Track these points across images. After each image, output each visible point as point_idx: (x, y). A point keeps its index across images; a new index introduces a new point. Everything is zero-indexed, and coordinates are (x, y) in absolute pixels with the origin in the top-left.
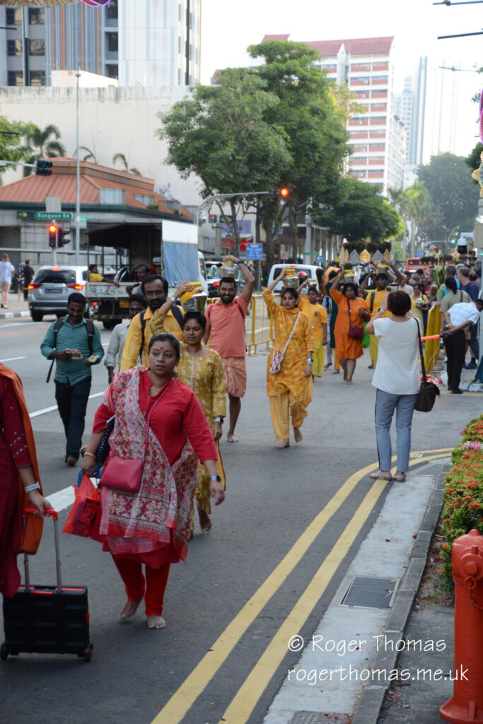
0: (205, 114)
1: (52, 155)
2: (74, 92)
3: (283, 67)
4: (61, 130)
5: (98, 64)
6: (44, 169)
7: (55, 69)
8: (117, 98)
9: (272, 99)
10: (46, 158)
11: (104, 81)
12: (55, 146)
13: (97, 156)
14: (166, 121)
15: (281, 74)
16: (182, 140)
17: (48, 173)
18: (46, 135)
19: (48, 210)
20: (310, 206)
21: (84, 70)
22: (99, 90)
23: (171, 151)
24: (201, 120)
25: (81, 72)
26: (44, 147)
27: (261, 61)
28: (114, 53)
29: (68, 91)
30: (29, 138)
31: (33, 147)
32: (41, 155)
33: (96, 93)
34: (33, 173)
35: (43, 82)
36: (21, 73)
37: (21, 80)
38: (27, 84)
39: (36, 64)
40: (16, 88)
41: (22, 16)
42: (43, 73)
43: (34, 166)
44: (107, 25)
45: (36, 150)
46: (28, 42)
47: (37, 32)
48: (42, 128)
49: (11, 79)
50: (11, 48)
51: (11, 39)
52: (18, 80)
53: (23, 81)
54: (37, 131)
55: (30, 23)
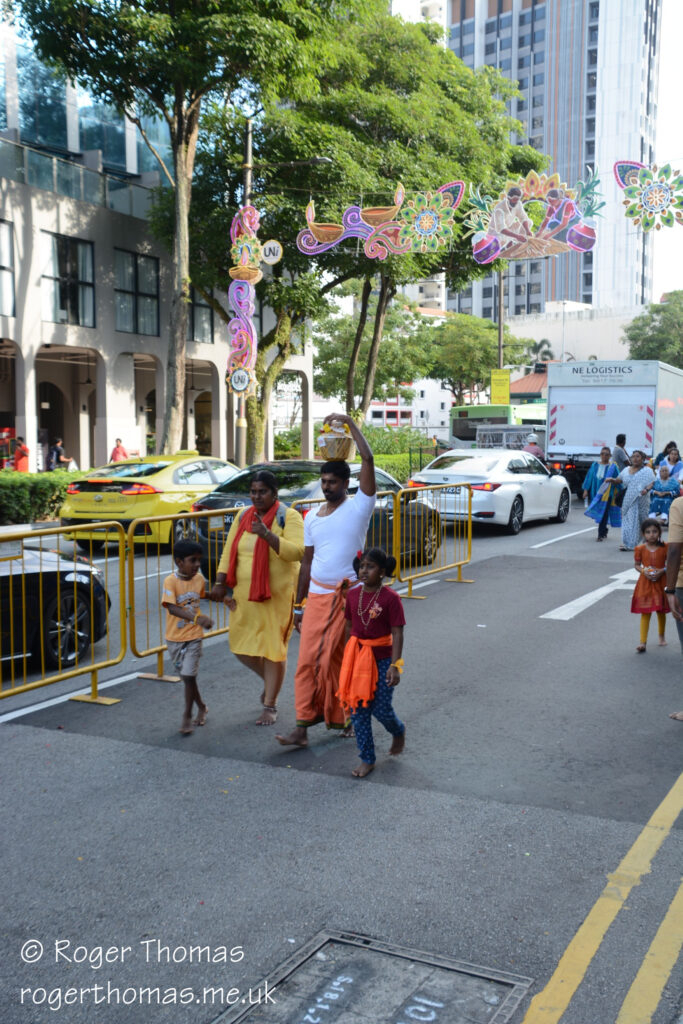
0: (657, 324)
1: (545, 360)
2: (561, 316)
4: (551, 342)
5: (577, 295)
6: (540, 369)
7: (547, 301)
8: (591, 317)
10: (540, 362)
11: (582, 306)
12: (547, 353)
13: (576, 357)
14: (627, 330)
16: (639, 344)
17: (543, 372)
18: (541, 346)
19: (543, 397)
21: (568, 300)
22: (579, 312)
23: (631, 351)
24: (653, 329)
25: (565, 301)
26: (539, 355)
28: (589, 287)
29: (557, 315)
30: (528, 349)
31: (532, 355)
32: (537, 360)
33: (576, 315)
34: (532, 372)
35: (539, 311)
36: (523, 306)
37: (524, 311)
38: (528, 313)
39: (534, 299)
40: (521, 316)
41: (526, 269)
42: (539, 304)
43: (533, 367)
44: (585, 268)
45: (534, 357)
46: (529, 286)
47: (536, 278)
48: (538, 342)
49: (518, 311)
50: (518, 290)
51: (518, 284)
52: (522, 311)
53: (526, 311)
54: (535, 343)
55: (531, 273)
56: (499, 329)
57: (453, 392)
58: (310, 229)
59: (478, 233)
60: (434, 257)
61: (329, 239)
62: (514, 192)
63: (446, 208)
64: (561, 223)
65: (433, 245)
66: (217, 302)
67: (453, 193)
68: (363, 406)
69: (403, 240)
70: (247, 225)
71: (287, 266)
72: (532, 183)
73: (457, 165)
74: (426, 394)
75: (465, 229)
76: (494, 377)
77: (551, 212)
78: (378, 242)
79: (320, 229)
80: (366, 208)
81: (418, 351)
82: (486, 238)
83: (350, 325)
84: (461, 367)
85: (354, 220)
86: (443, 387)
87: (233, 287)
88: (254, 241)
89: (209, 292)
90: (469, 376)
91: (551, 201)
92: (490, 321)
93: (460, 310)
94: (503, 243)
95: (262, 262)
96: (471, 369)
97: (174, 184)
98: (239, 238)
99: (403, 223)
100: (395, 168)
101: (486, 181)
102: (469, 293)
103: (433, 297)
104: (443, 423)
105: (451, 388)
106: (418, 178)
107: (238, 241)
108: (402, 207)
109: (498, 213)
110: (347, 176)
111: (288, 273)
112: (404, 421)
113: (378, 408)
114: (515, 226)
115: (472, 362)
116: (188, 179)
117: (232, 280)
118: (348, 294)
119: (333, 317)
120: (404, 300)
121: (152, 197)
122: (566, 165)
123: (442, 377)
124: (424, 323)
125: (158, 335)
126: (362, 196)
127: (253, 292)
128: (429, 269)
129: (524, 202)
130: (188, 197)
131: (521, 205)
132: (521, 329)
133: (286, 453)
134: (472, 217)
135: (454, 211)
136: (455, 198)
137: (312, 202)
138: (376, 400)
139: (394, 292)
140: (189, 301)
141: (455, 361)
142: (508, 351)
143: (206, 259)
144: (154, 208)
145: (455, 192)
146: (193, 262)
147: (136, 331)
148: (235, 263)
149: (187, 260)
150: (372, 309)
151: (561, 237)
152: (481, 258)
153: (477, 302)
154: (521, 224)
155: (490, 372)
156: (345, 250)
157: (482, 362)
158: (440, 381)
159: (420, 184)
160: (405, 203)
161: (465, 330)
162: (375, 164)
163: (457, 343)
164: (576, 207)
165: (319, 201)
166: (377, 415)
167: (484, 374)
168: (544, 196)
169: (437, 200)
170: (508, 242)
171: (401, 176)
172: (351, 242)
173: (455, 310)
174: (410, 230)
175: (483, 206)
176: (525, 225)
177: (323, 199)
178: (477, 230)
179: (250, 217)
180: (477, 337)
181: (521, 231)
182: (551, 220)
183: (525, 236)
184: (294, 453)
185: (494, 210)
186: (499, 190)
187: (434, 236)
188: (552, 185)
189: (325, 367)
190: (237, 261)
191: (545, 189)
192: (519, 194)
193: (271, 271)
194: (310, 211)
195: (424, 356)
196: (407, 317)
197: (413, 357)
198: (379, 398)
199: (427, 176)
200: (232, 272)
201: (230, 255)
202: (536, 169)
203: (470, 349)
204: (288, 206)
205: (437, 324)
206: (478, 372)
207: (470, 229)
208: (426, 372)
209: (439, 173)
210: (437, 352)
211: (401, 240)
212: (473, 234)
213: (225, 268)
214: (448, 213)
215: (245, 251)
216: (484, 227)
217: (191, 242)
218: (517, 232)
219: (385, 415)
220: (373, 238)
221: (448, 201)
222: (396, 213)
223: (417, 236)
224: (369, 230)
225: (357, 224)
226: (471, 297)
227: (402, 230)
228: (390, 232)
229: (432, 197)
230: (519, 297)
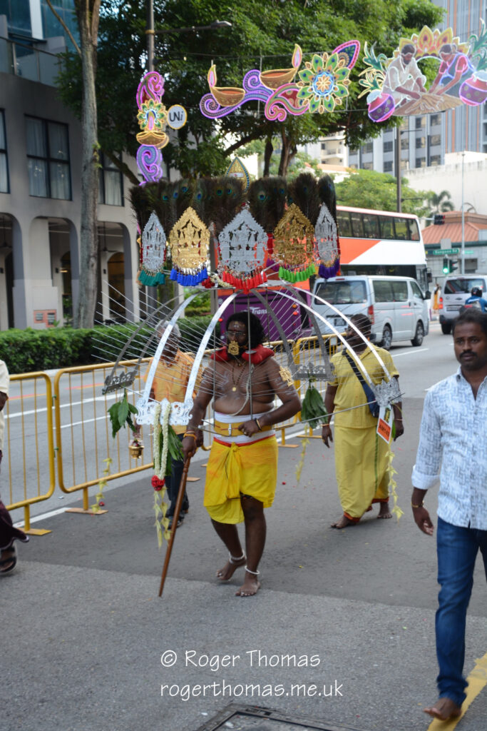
1: (445, 211)
2: (460, 167)
4: (451, 193)
5: (477, 145)
6: (439, 220)
7: (447, 152)
10: (441, 213)
11: (482, 156)
12: (447, 204)
13: (477, 208)
17: (442, 223)
18: (441, 198)
19: (442, 248)
21: (468, 150)
22: (478, 162)
25: (465, 152)
26: (440, 206)
29: (457, 166)
30: (429, 201)
31: (432, 207)
32: (437, 212)
33: (476, 165)
34: (432, 224)
35: (439, 163)
36: (425, 158)
37: (424, 163)
38: (428, 165)
39: (434, 151)
40: (421, 169)
41: (426, 121)
42: (440, 156)
43: (433, 219)
44: (485, 118)
45: (434, 209)
46: (429, 138)
47: (436, 130)
48: (438, 193)
49: (418, 164)
50: (418, 143)
51: (419, 137)
52: (423, 163)
53: (426, 163)
54: (435, 195)
55: (431, 125)
56: (397, 183)
58: (212, 93)
59: (372, 92)
60: (333, 116)
61: (231, 103)
62: (408, 50)
63: (341, 68)
64: (454, 78)
65: (330, 106)
66: (126, 166)
67: (349, 53)
69: (301, 102)
70: (152, 90)
71: (192, 130)
72: (425, 39)
73: (353, 23)
75: (361, 88)
77: (444, 67)
78: (278, 104)
79: (222, 93)
80: (264, 72)
82: (380, 97)
85: (254, 83)
87: (140, 151)
88: (159, 106)
89: (118, 156)
91: (444, 57)
92: (390, 175)
93: (362, 166)
94: (397, 100)
95: (168, 127)
97: (80, 52)
98: (145, 104)
99: (301, 84)
100: (293, 29)
101: (382, 37)
102: (370, 148)
103: (335, 153)
106: (316, 39)
107: (144, 107)
108: (301, 68)
109: (393, 71)
110: (247, 38)
111: (194, 137)
114: (410, 83)
116: (94, 46)
117: (141, 145)
118: (252, 153)
120: (306, 159)
121: (60, 63)
125: (71, 199)
126: (261, 59)
127: (160, 157)
128: (328, 127)
129: (417, 59)
130: (94, 63)
131: (414, 62)
132: (420, 181)
133: (197, 309)
134: (367, 76)
135: (349, 71)
136: (351, 58)
137: (213, 66)
139: (295, 151)
140: (100, 166)
143: (113, 125)
144: (63, 75)
145: (350, 52)
146: (101, 128)
147: (49, 195)
148: (141, 128)
149: (96, 126)
151: (453, 91)
152: (376, 117)
153: (378, 157)
154: (415, 81)
156: (247, 112)
159: (317, 45)
160: (302, 64)
161: (365, 185)
162: (273, 26)
163: (358, 198)
164: (468, 61)
165: (220, 65)
168: (438, 52)
169: (333, 61)
170: (402, 99)
171: (299, 37)
172: (252, 105)
173: (356, 166)
174: (308, 91)
175: (377, 65)
176: (419, 81)
177: (225, 63)
178: (372, 89)
179: (155, 84)
180: (377, 192)
181: (415, 88)
182: (445, 74)
183: (419, 92)
184: (204, 309)
185: (388, 68)
187: (330, 96)
190: (144, 126)
191: (438, 45)
192: (412, 52)
193: (176, 134)
194: (212, 76)
199: (323, 36)
200: (139, 137)
201: (138, 121)
202: (431, 25)
204: (192, 70)
205: (339, 179)
207: (365, 88)
209: (335, 32)
211: (299, 101)
212: (368, 93)
213: (132, 133)
214: (344, 73)
215: (151, 117)
216: (379, 86)
217: (99, 108)
218: (411, 89)
220: (272, 100)
221: (344, 61)
222: (294, 75)
223: (315, 97)
224: (268, 93)
225: (257, 87)
226: (372, 151)
227: (300, 91)
228: (289, 94)
229: (329, 58)
230: (419, 149)
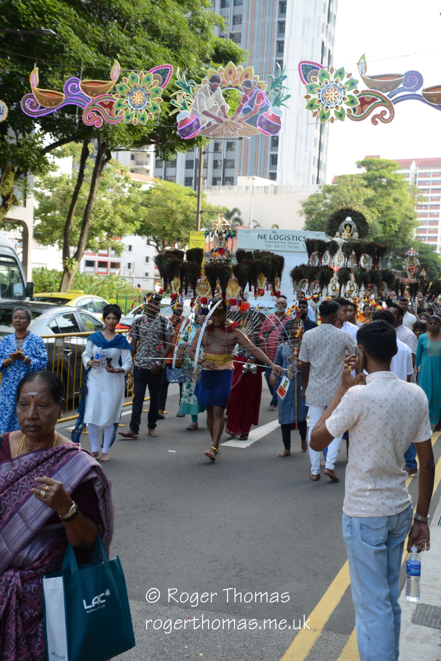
0: (328, 201)
1: (236, 226)
2: (250, 189)
3: (377, 174)
4: (242, 210)
5: (265, 172)
7: (240, 175)
8: (275, 192)
9: (370, 193)
11: (268, 182)
12: (237, 220)
13: (262, 225)
14: (304, 205)
15: (375, 179)
16: (314, 217)
18: (232, 214)
20: (391, 257)
21: (257, 176)
22: (265, 187)
23: (306, 223)
24: (325, 205)
25: (255, 177)
26: (231, 221)
27: (363, 170)
28: (274, 166)
29: (247, 188)
33: (263, 189)
35: (232, 184)
36: (220, 178)
38: (223, 185)
39: (229, 173)
40: (217, 187)
41: (223, 147)
42: (233, 178)
44: (272, 150)
46: (225, 161)
47: (231, 155)
48: (231, 210)
49: (215, 182)
50: (216, 165)
51: (216, 159)
52: (218, 182)
53: (221, 182)
54: (228, 211)
55: (227, 150)
56: (198, 196)
57: (157, 248)
58: (33, 94)
59: (182, 112)
60: (145, 128)
61: (51, 105)
62: (215, 79)
63: (155, 87)
64: (253, 110)
65: (143, 119)
67: (163, 74)
68: (77, 256)
69: (117, 112)
71: (12, 125)
72: (230, 72)
73: (168, 51)
74: (133, 248)
75: (172, 108)
76: (192, 237)
77: (245, 99)
78: (95, 112)
80: (83, 81)
81: (128, 211)
82: (189, 117)
83: (68, 184)
84: (164, 227)
85: (73, 89)
86: (148, 244)
90: (171, 235)
91: (246, 90)
92: (190, 189)
93: (166, 178)
94: (204, 123)
96: (173, 229)
99: (117, 96)
100: (113, 48)
101: (193, 67)
102: (174, 164)
103: (142, 164)
104: (147, 274)
105: (155, 244)
106: (133, 59)
108: (118, 82)
109: (200, 96)
110: (70, 49)
111: (13, 132)
112: (113, 270)
113: (91, 258)
114: (215, 108)
115: (174, 224)
118: (67, 156)
119: (52, 175)
120: (117, 165)
122: (260, 60)
123: (147, 234)
124: (133, 185)
126: (82, 69)
129: (222, 89)
131: (220, 91)
132: (216, 198)
134: (178, 97)
135: (162, 91)
136: (164, 79)
137: (36, 69)
138: (89, 251)
139: (109, 157)
141: (159, 221)
142: (205, 216)
145: (164, 73)
150: (88, 171)
151: (252, 121)
152: (183, 134)
153: (180, 172)
154: (219, 108)
155: (189, 234)
156: (66, 116)
157: (182, 224)
158: (146, 238)
159: (134, 64)
160: (120, 78)
161: (169, 195)
162: (95, 41)
163: (162, 206)
164: (266, 97)
165: (42, 68)
166: (90, 264)
167: (184, 235)
168: (240, 85)
169: (148, 79)
170: (207, 122)
171: (118, 55)
172: (71, 109)
173: (161, 178)
174: (123, 103)
175: (188, 89)
176: (223, 108)
177: (47, 67)
178: (182, 109)
180: (179, 202)
181: (220, 114)
182: (246, 106)
183: (222, 118)
185: (197, 93)
186: (202, 76)
187: (144, 111)
188: (247, 76)
189: (43, 219)
191: (241, 79)
192: (219, 82)
194: (34, 76)
195: (132, 214)
196: (118, 180)
197: (122, 215)
198: (92, 248)
199: (140, 57)
202: (235, 62)
203: (173, 212)
204: (14, 70)
205: (145, 188)
206: (179, 232)
207: (176, 108)
208: (134, 229)
209: (151, 56)
210: (144, 212)
211: (115, 111)
212: (178, 112)
214: (157, 92)
218: (216, 114)
219: (96, 264)
220: (90, 107)
221: (158, 81)
222: (112, 87)
223: (130, 109)
224: (87, 100)
225: (77, 93)
226: (176, 167)
227: (116, 103)
228: (106, 104)
229: (144, 76)
230: (216, 170)
